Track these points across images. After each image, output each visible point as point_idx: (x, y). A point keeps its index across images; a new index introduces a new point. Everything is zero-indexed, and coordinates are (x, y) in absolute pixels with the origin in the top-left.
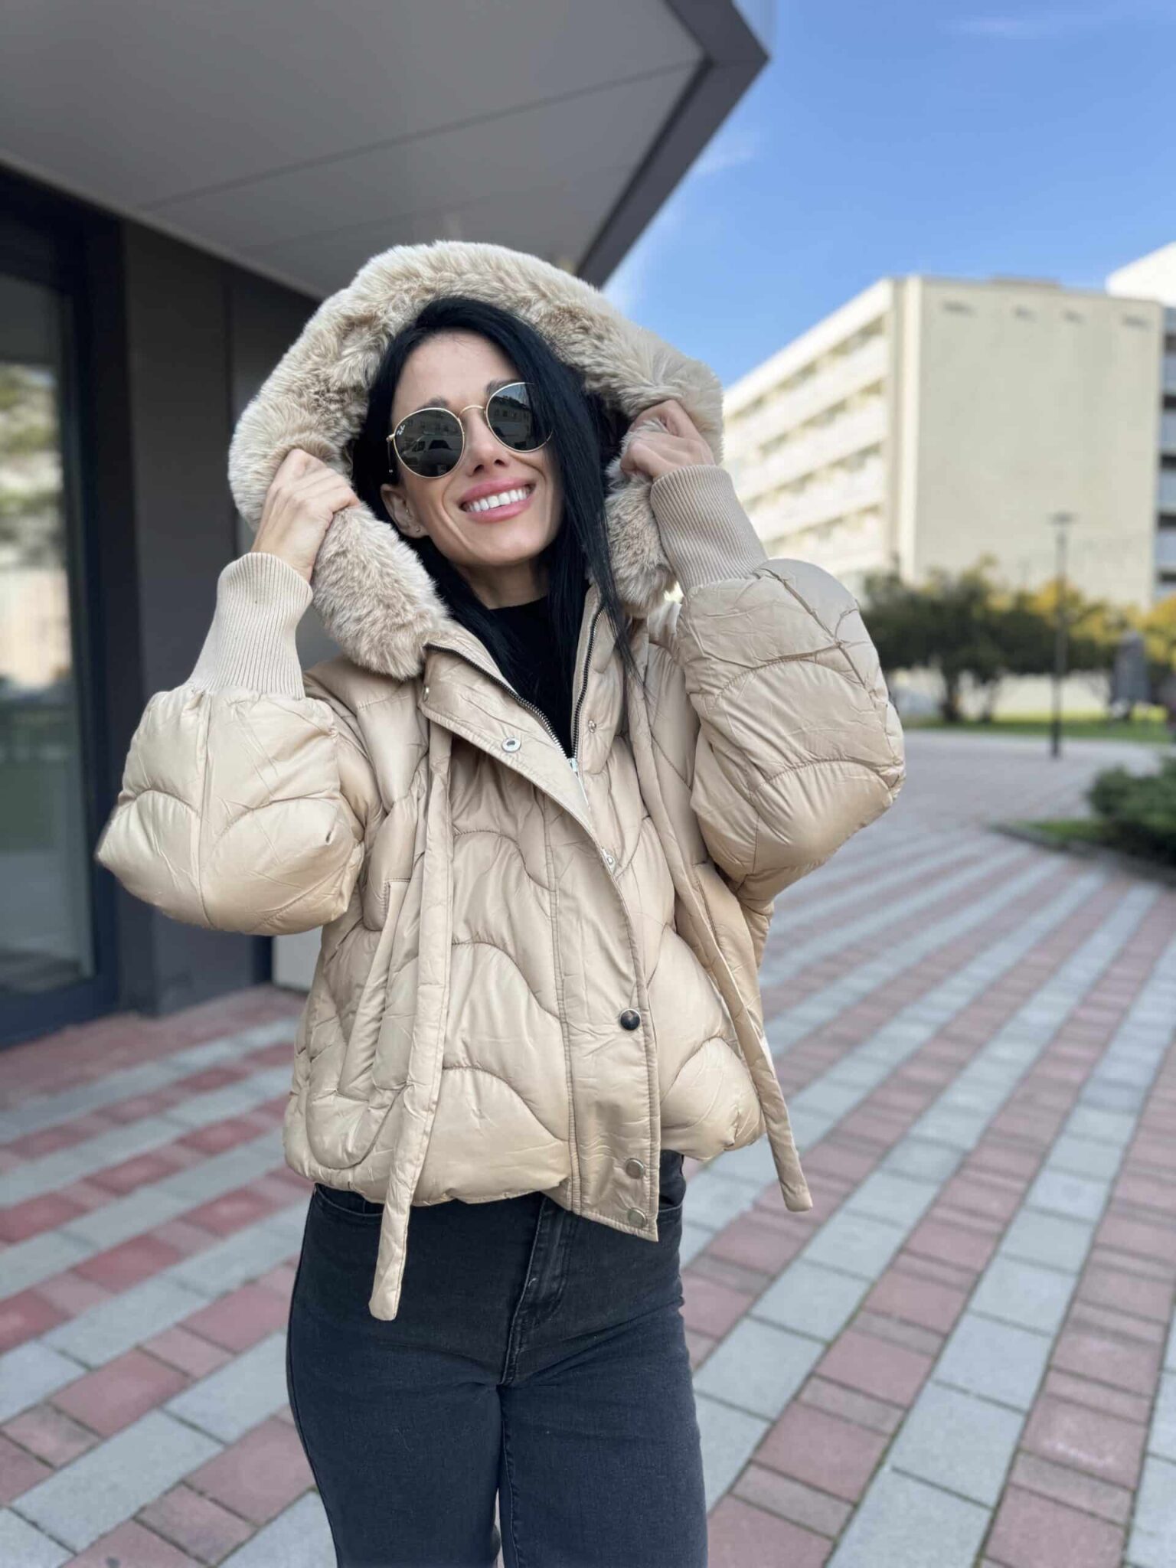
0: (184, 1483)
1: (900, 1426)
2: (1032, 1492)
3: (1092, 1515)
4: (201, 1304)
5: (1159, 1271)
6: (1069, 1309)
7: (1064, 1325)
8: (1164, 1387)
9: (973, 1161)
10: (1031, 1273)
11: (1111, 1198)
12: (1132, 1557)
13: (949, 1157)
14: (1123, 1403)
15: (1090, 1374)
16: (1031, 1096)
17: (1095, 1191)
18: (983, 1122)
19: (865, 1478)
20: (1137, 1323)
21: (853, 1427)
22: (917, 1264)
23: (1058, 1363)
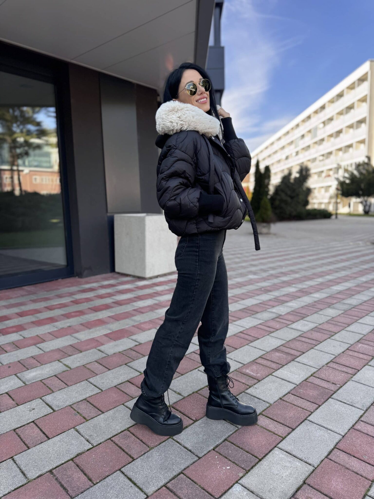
0: (32, 357)
5: (314, 342)
6: (278, 347)
7: (273, 350)
8: (289, 364)
9: (280, 317)
10: (274, 340)
11: (316, 327)
12: (247, 391)
13: (274, 316)
14: (274, 366)
15: (270, 359)
16: (315, 305)
17: (312, 326)
18: (293, 309)
19: (189, 370)
20: (295, 351)
21: (195, 362)
22: (242, 335)
23: (263, 357)
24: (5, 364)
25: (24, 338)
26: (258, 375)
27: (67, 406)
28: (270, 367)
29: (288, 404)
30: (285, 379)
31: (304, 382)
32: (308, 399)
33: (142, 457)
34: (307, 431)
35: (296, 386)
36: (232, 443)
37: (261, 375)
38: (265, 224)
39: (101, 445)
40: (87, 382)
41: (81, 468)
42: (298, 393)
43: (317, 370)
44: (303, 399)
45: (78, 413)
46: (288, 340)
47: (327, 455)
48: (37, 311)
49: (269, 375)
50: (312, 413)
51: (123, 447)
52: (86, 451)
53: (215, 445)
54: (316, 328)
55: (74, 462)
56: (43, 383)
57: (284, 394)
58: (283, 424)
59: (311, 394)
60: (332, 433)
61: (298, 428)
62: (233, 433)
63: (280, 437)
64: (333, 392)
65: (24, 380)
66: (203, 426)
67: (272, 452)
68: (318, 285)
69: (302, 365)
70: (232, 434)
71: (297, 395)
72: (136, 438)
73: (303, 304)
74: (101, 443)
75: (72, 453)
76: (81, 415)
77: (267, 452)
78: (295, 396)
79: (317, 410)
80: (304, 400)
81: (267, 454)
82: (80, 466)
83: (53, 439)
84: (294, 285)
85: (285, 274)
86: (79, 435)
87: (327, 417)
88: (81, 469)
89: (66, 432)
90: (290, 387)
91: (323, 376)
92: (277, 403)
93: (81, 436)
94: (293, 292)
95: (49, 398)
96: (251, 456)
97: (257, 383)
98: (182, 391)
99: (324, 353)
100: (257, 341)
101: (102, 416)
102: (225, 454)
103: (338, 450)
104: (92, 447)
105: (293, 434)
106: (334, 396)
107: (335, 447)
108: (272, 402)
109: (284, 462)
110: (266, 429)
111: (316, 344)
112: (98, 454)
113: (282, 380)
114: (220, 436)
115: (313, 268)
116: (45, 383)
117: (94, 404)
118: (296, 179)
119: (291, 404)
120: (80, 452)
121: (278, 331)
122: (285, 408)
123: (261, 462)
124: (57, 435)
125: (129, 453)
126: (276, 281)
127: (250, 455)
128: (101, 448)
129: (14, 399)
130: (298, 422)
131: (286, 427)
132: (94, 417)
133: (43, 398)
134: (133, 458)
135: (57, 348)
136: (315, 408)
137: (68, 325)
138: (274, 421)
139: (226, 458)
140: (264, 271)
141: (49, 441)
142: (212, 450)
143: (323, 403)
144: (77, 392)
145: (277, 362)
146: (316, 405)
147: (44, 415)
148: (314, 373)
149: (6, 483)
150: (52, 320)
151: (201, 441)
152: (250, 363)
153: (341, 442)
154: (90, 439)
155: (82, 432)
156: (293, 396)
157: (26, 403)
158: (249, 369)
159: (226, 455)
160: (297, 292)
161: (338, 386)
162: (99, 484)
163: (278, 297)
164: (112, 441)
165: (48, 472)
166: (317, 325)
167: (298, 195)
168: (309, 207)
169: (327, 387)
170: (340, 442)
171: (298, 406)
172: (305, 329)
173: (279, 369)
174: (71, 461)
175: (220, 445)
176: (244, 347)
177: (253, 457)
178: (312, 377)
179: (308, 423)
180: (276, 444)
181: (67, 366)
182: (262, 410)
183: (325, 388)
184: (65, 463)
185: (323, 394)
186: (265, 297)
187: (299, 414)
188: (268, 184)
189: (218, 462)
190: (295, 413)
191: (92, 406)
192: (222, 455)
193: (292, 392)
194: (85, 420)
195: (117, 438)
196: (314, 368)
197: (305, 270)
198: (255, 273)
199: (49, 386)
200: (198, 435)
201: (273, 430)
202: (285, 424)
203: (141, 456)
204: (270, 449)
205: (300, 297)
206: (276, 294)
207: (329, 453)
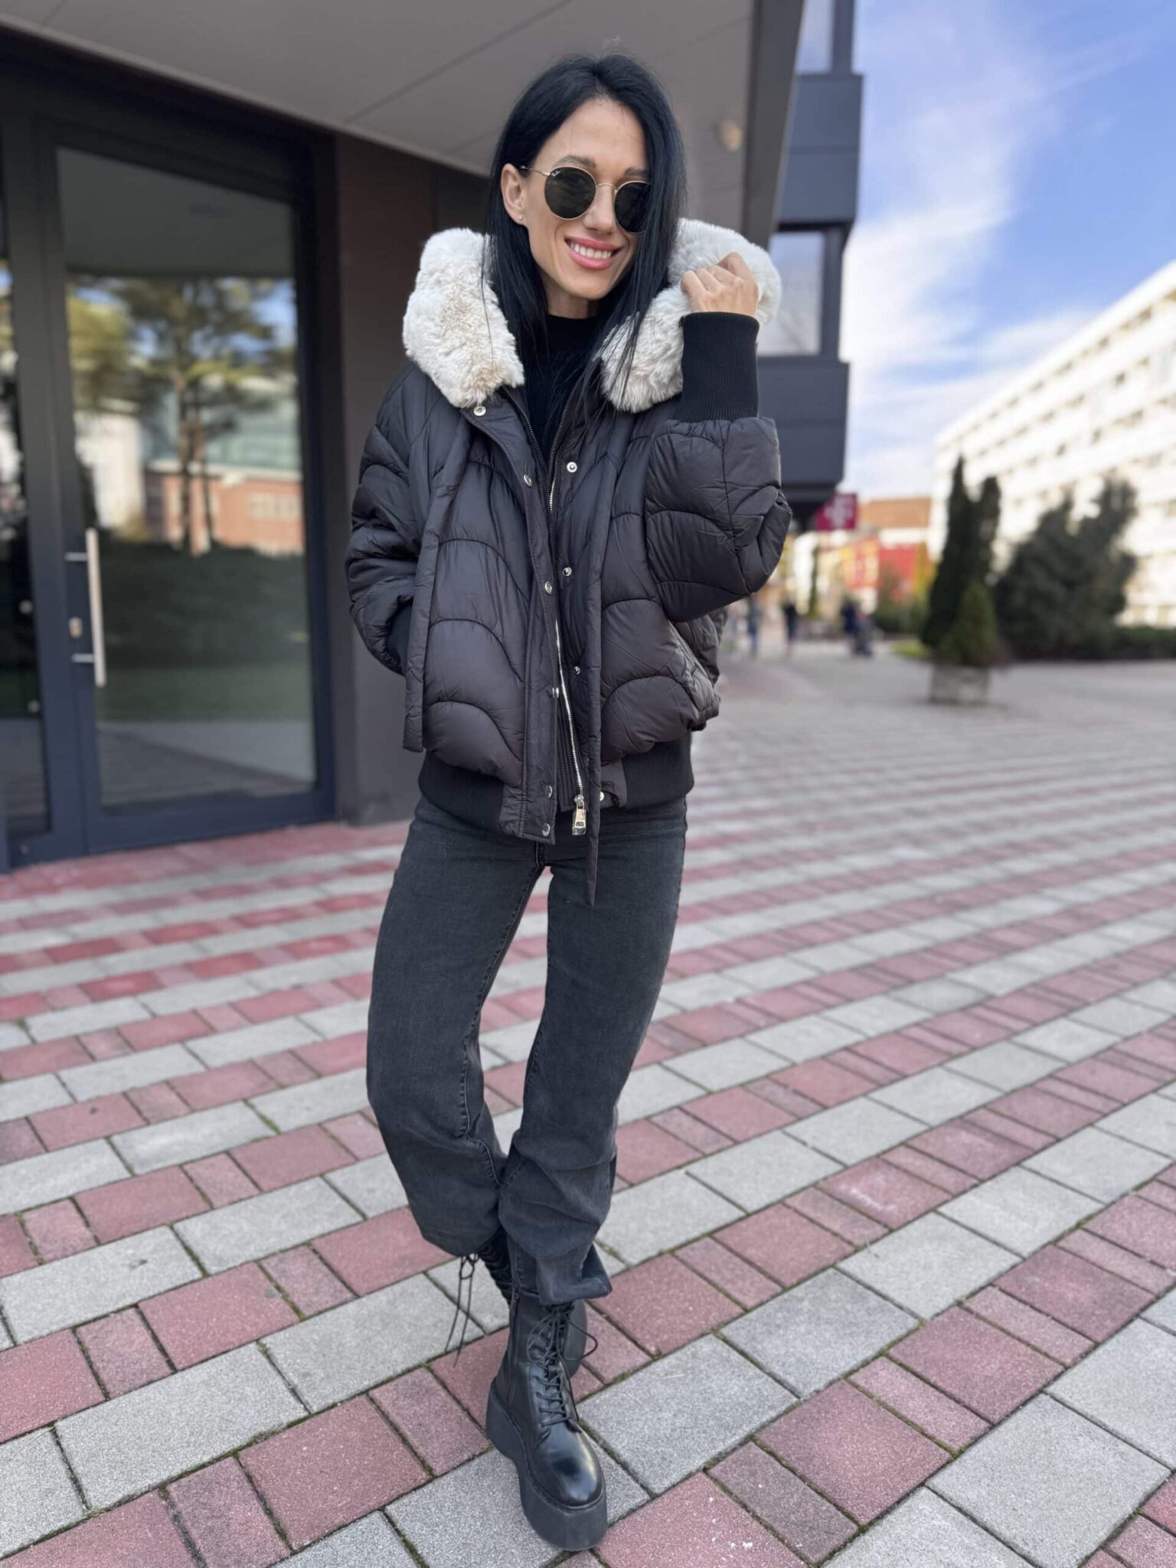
0: (168, 1084)
1: (720, 1151)
2: (796, 1211)
3: (835, 1234)
4: (252, 993)
5: (1098, 1103)
6: (969, 1112)
7: (951, 1121)
8: (1004, 1176)
9: (991, 1003)
10: (958, 1083)
11: (1110, 1048)
12: (843, 1265)
13: (969, 997)
14: (948, 1179)
15: (939, 1155)
16: (1115, 967)
17: (1099, 1041)
18: (1035, 977)
19: (657, 1172)
20: (1029, 1132)
21: (679, 1143)
22: (851, 1060)
23: (916, 1143)
24: (82, 1097)
25: (154, 1016)
26: (891, 1208)
27: (247, 1262)
28: (934, 1181)
29: (983, 1326)
30: (981, 1230)
31: (1048, 1248)
32: (1057, 1315)
33: (460, 1472)
34: (1043, 1436)
35: (1017, 1260)
36: (771, 1453)
37: (899, 1211)
38: (969, 672)
39: (333, 1411)
40: (323, 1183)
41: (260, 1486)
42: (1023, 1290)
43: (1100, 1206)
44: (1038, 1314)
45: (278, 1288)
46: (1007, 1087)
47: (1105, 1538)
48: (207, 929)
49: (927, 1212)
50: (1067, 1368)
51: (404, 1429)
52: (284, 1429)
53: (714, 1453)
54: (1110, 1053)
55: (240, 1464)
56: (186, 1173)
57: (973, 1286)
58: (958, 1402)
59: (1070, 1295)
60: (1134, 1452)
61: (1010, 1424)
62: (779, 1417)
63: (942, 1451)
64: (1149, 1297)
65: (129, 1158)
66: (679, 1379)
67: (909, 1502)
68: (1133, 894)
69: (1047, 1183)
70: (773, 1420)
71: (1018, 1294)
72: (449, 1400)
73: (1073, 961)
74: (334, 1406)
75: (238, 1431)
76: (286, 1297)
77: (890, 1502)
78: (1011, 1299)
79: (1086, 1361)
80: (1043, 1318)
81: (888, 1511)
82: (257, 1481)
83: (188, 1374)
84: (1049, 892)
85: (1020, 849)
86: (269, 1367)
87: (1120, 1391)
88: (257, 1492)
89: (230, 1354)
90: (1002, 1261)
91: (1119, 1232)
92: (946, 1320)
93: (274, 1373)
94: (1045, 917)
95: (194, 1229)
96: (833, 1509)
97: (884, 1236)
98: (622, 1243)
99: (1130, 1146)
100: (899, 1086)
101: (352, 1308)
102: (743, 1492)
103: (1150, 1523)
104: (304, 1414)
105: (988, 1443)
106: (1153, 1312)
107: (1138, 1512)
108: (926, 1313)
109: (946, 1548)
110: (895, 1413)
111: (1106, 1111)
112: (320, 1442)
113: (973, 1235)
114: (734, 1422)
115: (1119, 832)
116: (191, 1173)
117: (335, 1263)
118: (1086, 522)
119: (995, 1326)
120: (263, 1429)
121: (977, 1055)
122: (970, 1341)
123: (866, 1537)
124: (202, 1362)
125: (421, 1451)
126: (989, 872)
127: (828, 1504)
128: (334, 1422)
129: (90, 1220)
130: (1013, 1397)
131: (968, 1412)
132: (327, 1310)
133: (179, 1226)
134: (429, 1470)
135: (246, 1056)
136: (1078, 1351)
137: (294, 980)
138: (927, 1386)
139: (745, 1507)
140: (952, 834)
141: (172, 1379)
142: (698, 1471)
143: (1111, 1336)
144: (284, 1216)
145: (961, 1165)
146: (1083, 1338)
147: (170, 1286)
148: (1089, 1218)
149: (19, 1512)
150: (248, 961)
151: (665, 1434)
152: (867, 1164)
153: (1164, 1494)
154: (302, 1389)
155: (279, 1357)
156: (1005, 1297)
157: (123, 1237)
158: (862, 1184)
159: (745, 1498)
160: (1058, 915)
161: (1168, 1276)
162: (306, 1555)
163: (990, 930)
164: (372, 1400)
165: (154, 1488)
166: (1116, 1039)
167: (1089, 577)
168: (1128, 618)
169: (1128, 1276)
170: (1159, 1494)
171: (1019, 1339)
172: (1074, 1051)
173: (964, 1192)
174: (231, 1459)
175: (730, 1458)
176: (852, 1104)
177: (840, 1513)
178: (1079, 1232)
179: (1049, 1407)
180: (927, 1475)
181: (268, 1122)
182: (888, 1341)
183: (1122, 1278)
184: (211, 1463)
185: (1113, 1302)
186: (943, 929)
187: (1020, 1369)
188: (992, 536)
189: (714, 1521)
190: (1007, 1362)
191: (324, 1269)
192: (730, 1494)
193: (1003, 1283)
194: (295, 1317)
195: (388, 1391)
196: (1089, 1200)
197: (1092, 837)
198: (916, 841)
199: (204, 1188)
200: (658, 1409)
201: (920, 1419)
202: (967, 1401)
203: (458, 1466)
204: (901, 1491)
205: (1063, 935)
206: (985, 918)
207: (1115, 1531)
